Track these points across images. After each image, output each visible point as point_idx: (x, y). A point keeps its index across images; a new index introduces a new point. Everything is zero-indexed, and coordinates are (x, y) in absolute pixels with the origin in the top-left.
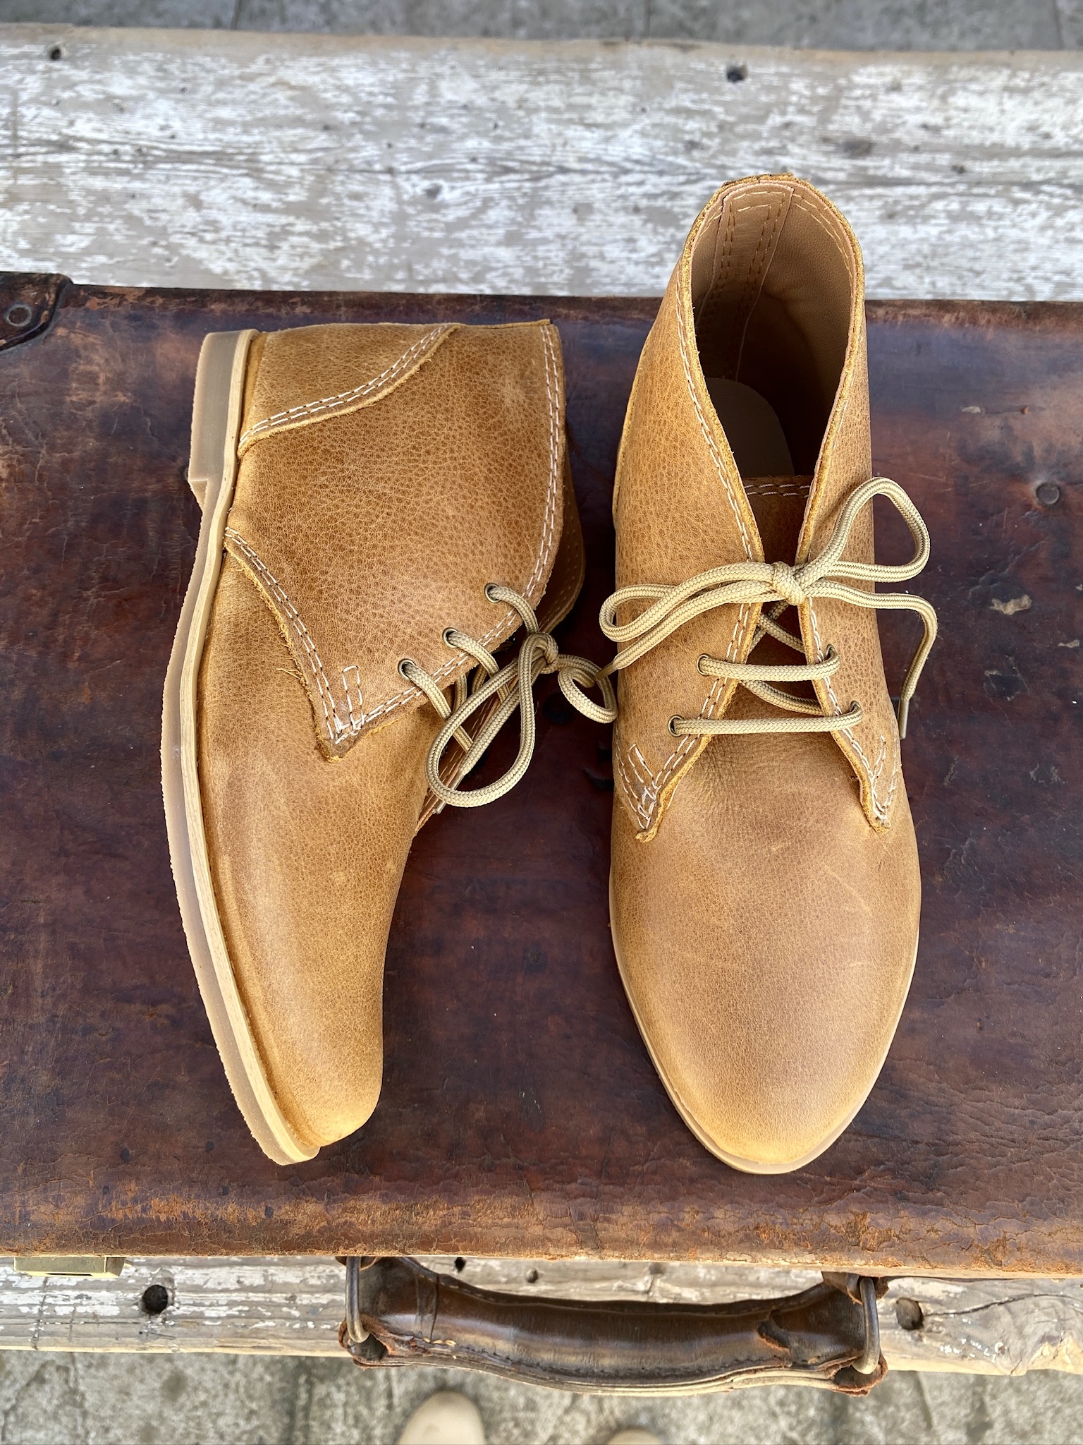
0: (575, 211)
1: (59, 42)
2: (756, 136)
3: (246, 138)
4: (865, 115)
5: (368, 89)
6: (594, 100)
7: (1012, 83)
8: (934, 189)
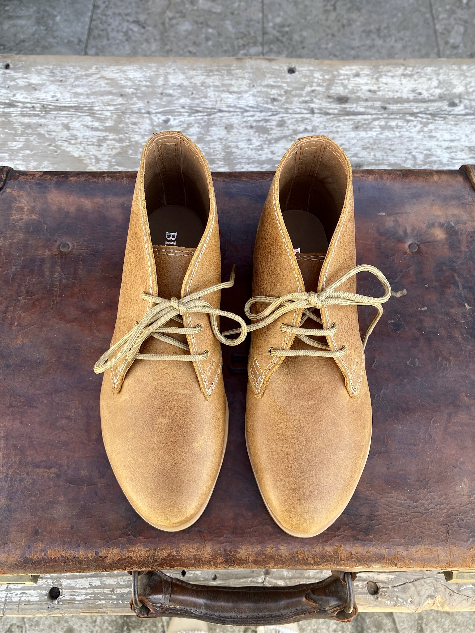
0: (226, 128)
1: (9, 62)
2: (300, 96)
3: (88, 100)
4: (345, 87)
5: (139, 79)
6: (233, 82)
7: (405, 72)
8: (374, 116)
